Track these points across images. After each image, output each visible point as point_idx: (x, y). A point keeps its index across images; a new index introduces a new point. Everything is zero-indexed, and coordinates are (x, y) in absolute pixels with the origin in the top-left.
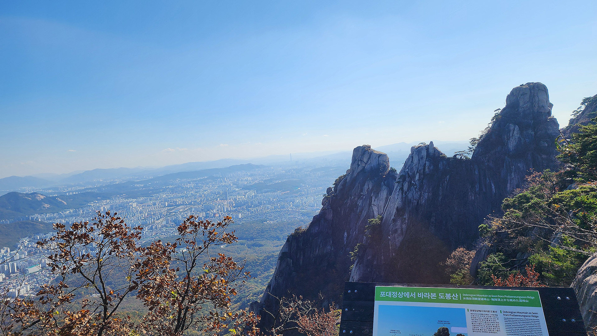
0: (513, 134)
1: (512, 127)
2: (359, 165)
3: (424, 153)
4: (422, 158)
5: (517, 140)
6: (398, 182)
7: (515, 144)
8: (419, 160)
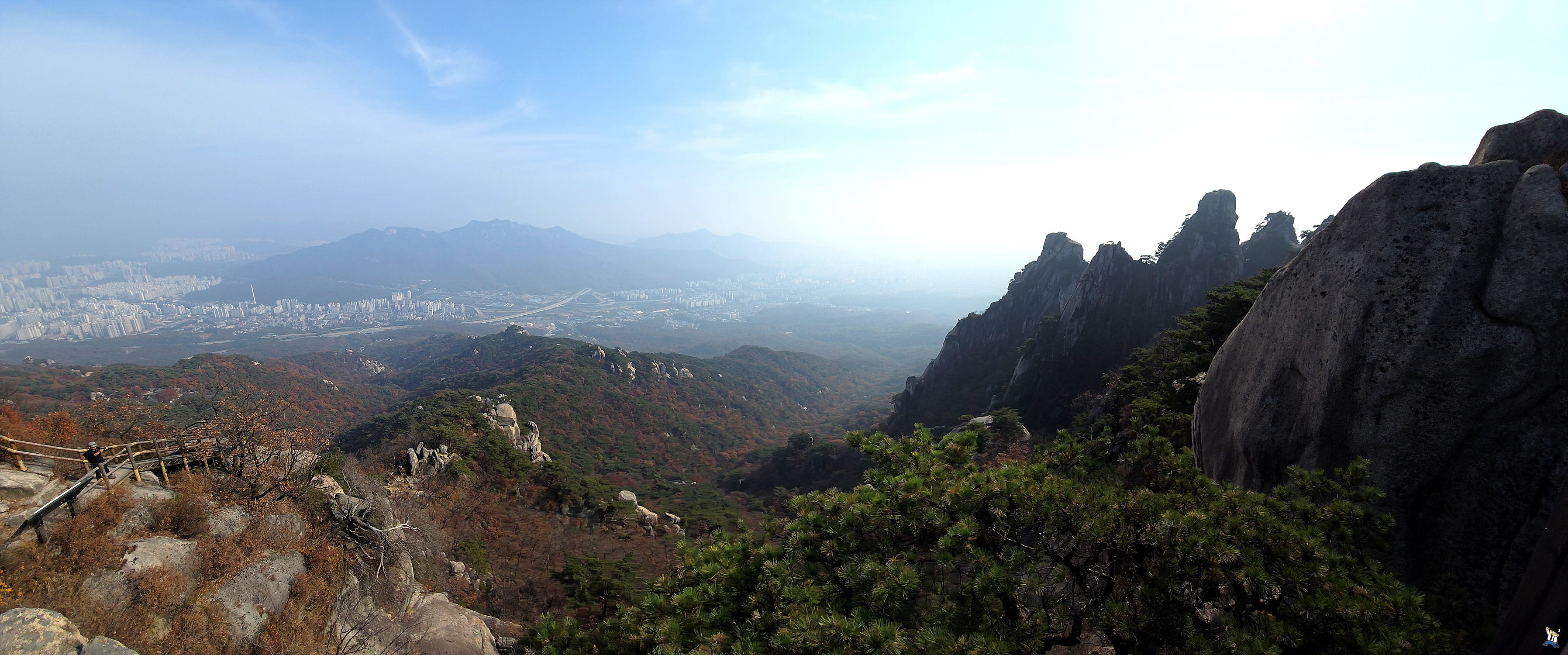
0: (1197, 244)
1: (1198, 235)
2: (1050, 254)
3: (1110, 253)
4: (1108, 258)
5: (1200, 249)
6: (1082, 281)
7: (1197, 254)
8: (1104, 260)
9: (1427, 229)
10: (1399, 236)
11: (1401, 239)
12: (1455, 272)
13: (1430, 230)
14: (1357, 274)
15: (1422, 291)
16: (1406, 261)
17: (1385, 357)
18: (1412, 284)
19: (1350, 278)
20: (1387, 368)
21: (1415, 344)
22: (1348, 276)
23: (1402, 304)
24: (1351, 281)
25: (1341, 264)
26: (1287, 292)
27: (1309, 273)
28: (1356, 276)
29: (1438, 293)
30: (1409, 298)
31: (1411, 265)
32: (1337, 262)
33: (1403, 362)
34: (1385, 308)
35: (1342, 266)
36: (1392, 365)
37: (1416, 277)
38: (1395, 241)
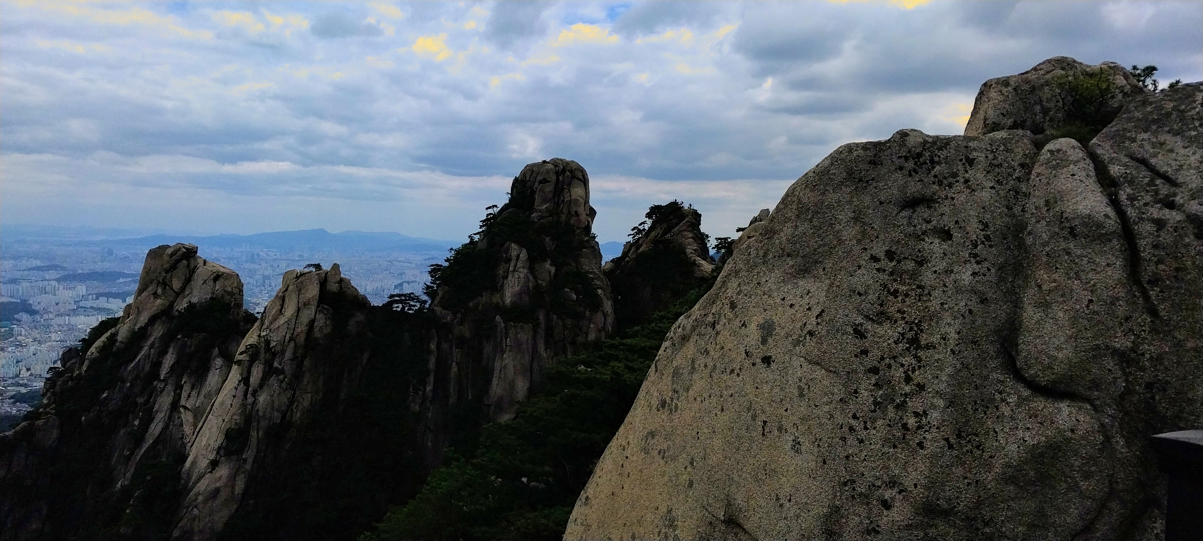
0: (515, 266)
1: (514, 249)
2: (156, 296)
3: (313, 293)
4: (307, 304)
5: (522, 280)
7: (517, 289)
9: (920, 238)
10: (879, 250)
11: (882, 255)
12: (970, 312)
13: (923, 240)
14: (819, 320)
15: (928, 347)
16: (895, 293)
17: (885, 478)
18: (910, 335)
19: (809, 327)
20: (893, 499)
21: (931, 447)
22: (805, 323)
23: (899, 373)
24: (811, 333)
25: (790, 303)
26: (701, 360)
27: (738, 320)
28: (818, 324)
29: (952, 350)
30: (908, 360)
31: (904, 301)
32: (783, 299)
33: (916, 486)
34: (873, 381)
35: (791, 306)
36: (900, 492)
37: (913, 322)
38: (874, 259)
